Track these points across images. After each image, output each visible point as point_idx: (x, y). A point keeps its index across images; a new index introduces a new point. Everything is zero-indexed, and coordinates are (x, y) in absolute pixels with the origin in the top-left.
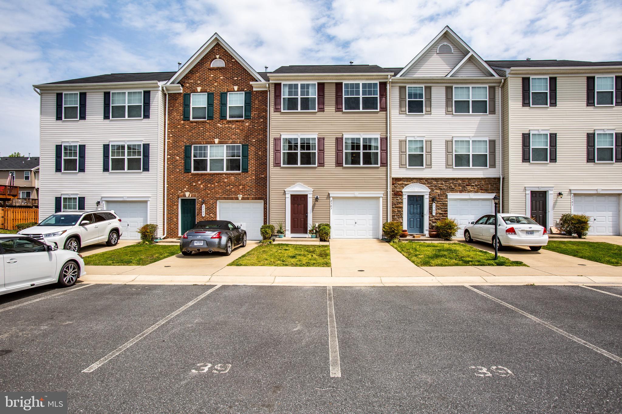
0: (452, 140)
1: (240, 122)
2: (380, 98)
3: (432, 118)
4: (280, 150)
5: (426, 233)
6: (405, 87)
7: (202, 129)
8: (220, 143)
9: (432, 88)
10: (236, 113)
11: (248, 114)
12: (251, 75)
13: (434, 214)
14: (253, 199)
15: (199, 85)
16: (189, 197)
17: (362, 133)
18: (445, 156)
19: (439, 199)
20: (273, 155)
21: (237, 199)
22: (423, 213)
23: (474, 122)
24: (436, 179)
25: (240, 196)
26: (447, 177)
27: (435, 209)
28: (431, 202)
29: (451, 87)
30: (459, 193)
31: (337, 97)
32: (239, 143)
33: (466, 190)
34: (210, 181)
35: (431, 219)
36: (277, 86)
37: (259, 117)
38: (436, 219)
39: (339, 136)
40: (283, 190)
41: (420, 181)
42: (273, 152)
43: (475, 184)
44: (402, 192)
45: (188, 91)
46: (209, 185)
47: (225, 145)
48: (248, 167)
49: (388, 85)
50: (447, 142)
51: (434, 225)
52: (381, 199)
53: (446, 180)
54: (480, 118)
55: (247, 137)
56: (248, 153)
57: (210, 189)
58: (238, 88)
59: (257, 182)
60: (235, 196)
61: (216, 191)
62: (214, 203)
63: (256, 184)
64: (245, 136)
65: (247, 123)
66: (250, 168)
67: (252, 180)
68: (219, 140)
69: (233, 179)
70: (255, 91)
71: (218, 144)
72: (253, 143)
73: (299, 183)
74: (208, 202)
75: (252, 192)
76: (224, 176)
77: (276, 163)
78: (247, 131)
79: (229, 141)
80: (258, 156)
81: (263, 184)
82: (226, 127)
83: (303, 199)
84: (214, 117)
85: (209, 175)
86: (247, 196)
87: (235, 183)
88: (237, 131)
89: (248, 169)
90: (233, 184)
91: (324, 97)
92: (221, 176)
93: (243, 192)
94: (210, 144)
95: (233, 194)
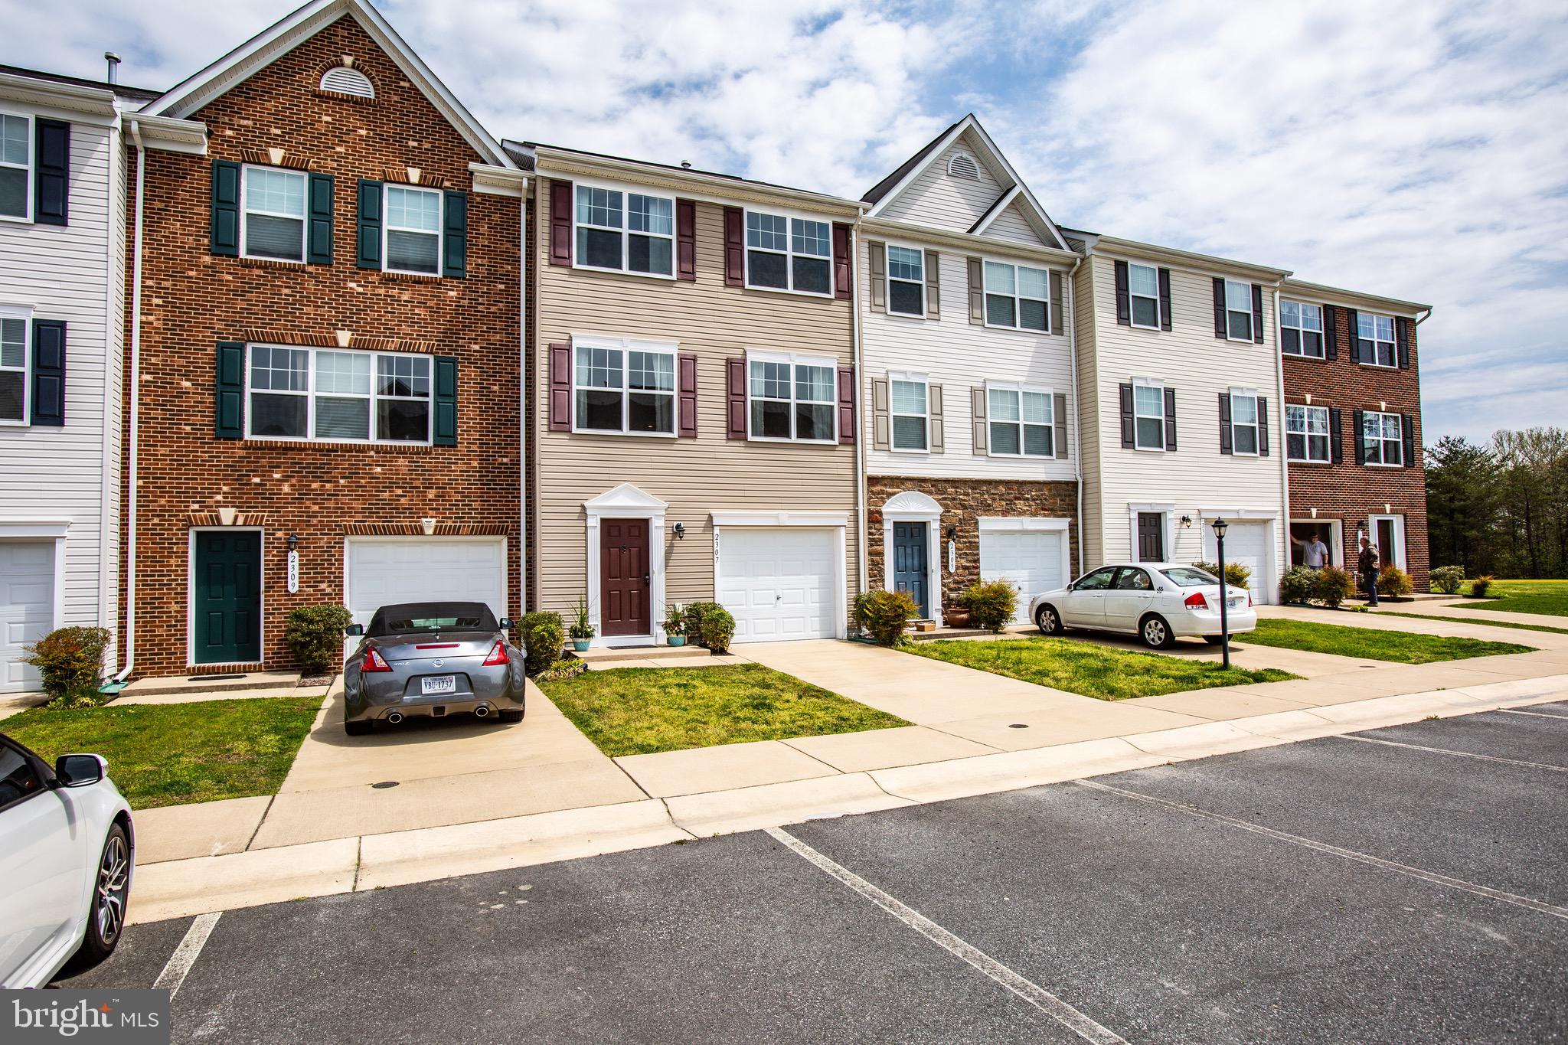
0: (985, 388)
1: (427, 283)
2: (836, 263)
3: (940, 329)
4: (569, 383)
5: (936, 615)
6: (882, 246)
7: (287, 291)
8: (356, 345)
9: (940, 257)
10: (413, 253)
11: (456, 262)
12: (466, 143)
13: (952, 569)
14: (473, 532)
15: (275, 142)
16: (234, 524)
17: (794, 352)
18: (971, 426)
19: (961, 531)
20: (545, 395)
21: (420, 531)
22: (926, 568)
23: (1024, 349)
24: (954, 483)
25: (429, 524)
26: (977, 478)
27: (954, 556)
28: (945, 540)
29: (980, 261)
30: (1000, 518)
31: (729, 245)
32: (426, 353)
34: (320, 473)
35: (945, 581)
36: (557, 189)
37: (493, 277)
38: (956, 582)
39: (736, 355)
40: (579, 503)
41: (921, 486)
42: (545, 388)
43: (1032, 496)
44: (880, 513)
45: (230, 155)
46: (314, 486)
47: (374, 356)
48: (455, 430)
49: (854, 233)
50: (973, 391)
51: (953, 595)
52: (843, 531)
53: (975, 484)
54: (1035, 340)
55: (451, 334)
56: (455, 386)
57: (320, 497)
58: (421, 176)
59: (487, 480)
60: (410, 522)
61: (342, 504)
62: (335, 547)
63: (481, 484)
64: (446, 333)
65: (453, 290)
66: (463, 435)
67: (469, 472)
68: (353, 335)
69: (404, 466)
70: (478, 195)
71: (349, 348)
72: (473, 355)
73: (626, 483)
74: (312, 543)
75: (469, 509)
76: (373, 457)
77: (555, 423)
78: (452, 314)
79: (388, 341)
80: (489, 396)
81: (506, 485)
82: (381, 295)
83: (635, 532)
84: (335, 259)
85: (314, 450)
86: (454, 522)
87: (410, 479)
88: (417, 311)
89: (455, 435)
90: (403, 483)
91: (695, 241)
92: (359, 456)
93: (439, 509)
94: (318, 346)
95: (404, 517)
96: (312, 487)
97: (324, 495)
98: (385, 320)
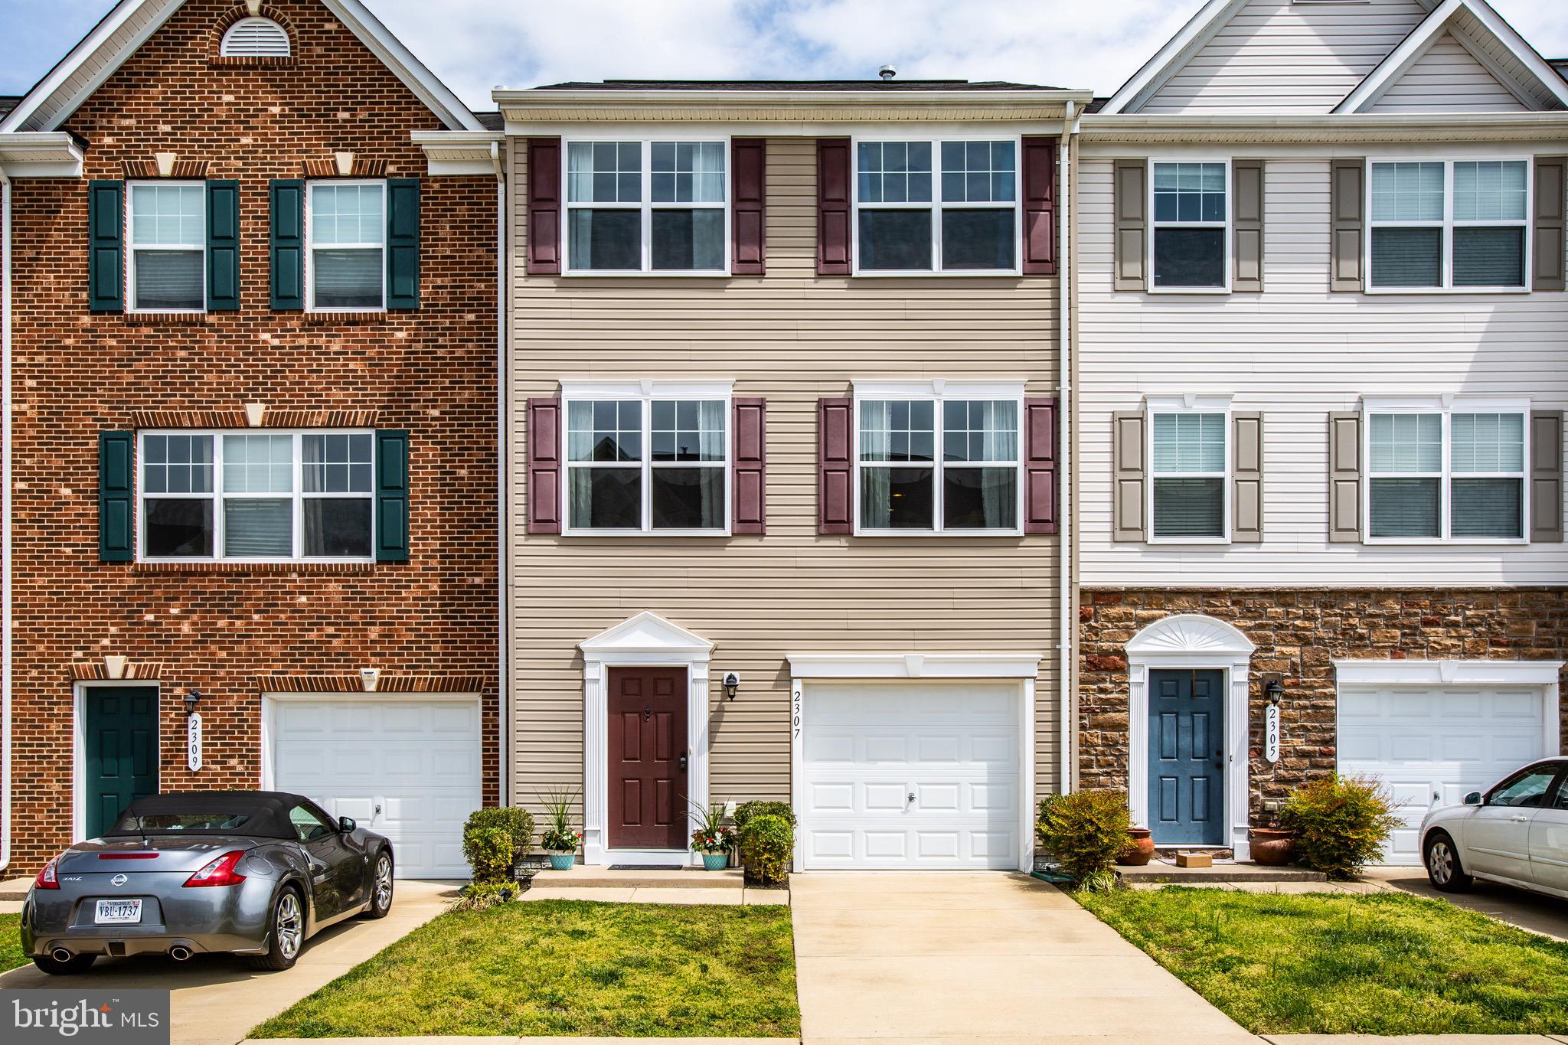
0: (1360, 412)
1: (365, 323)
2: (1027, 211)
3: (1264, 309)
4: (557, 459)
5: (1238, 842)
6: (1141, 166)
7: (183, 354)
8: (272, 422)
9: (1268, 168)
10: (349, 281)
11: (405, 286)
12: (418, 102)
13: (1273, 756)
14: (431, 688)
15: (164, 143)
16: (123, 678)
17: (939, 379)
18: (1323, 488)
19: (1296, 685)
20: (522, 478)
21: (358, 687)
22: (1221, 753)
23: (1461, 327)
24: (1284, 596)
25: (371, 676)
26: (1333, 585)
27: (1277, 733)
28: (1260, 702)
29: (1358, 166)
30: (1388, 661)
31: (825, 205)
32: (365, 426)
33: (1422, 647)
34: (229, 605)
35: (1258, 777)
36: (538, 153)
37: (459, 303)
38: (1280, 780)
39: (835, 392)
40: (572, 643)
41: (1210, 605)
42: (521, 468)
43: (1466, 618)
44: (1123, 655)
45: (111, 172)
46: (221, 623)
47: (297, 436)
48: (406, 539)
49: (1064, 152)
50: (1334, 421)
51: (1272, 804)
52: (1029, 687)
53: (1331, 598)
54: (1489, 308)
55: (399, 397)
56: (406, 473)
57: (228, 640)
58: (355, 162)
59: (451, 611)
60: (345, 673)
61: (256, 648)
62: (247, 709)
63: (444, 617)
64: (393, 395)
65: (401, 330)
66: (417, 545)
67: (426, 599)
68: (267, 408)
69: (337, 593)
70: (436, 179)
71: (263, 427)
72: (430, 426)
73: (645, 612)
74: (219, 703)
75: (426, 654)
76: (295, 581)
77: (536, 521)
78: (400, 365)
79: (313, 414)
80: (454, 485)
81: (479, 617)
82: (303, 347)
83: (664, 687)
84: (243, 301)
85: (220, 574)
86: (405, 673)
87: (345, 611)
88: (352, 366)
89: (405, 548)
90: (336, 618)
91: (764, 206)
92: (277, 581)
93: (385, 654)
94: (223, 427)
95: (338, 667)
96: (219, 626)
97: (233, 636)
98: (310, 383)
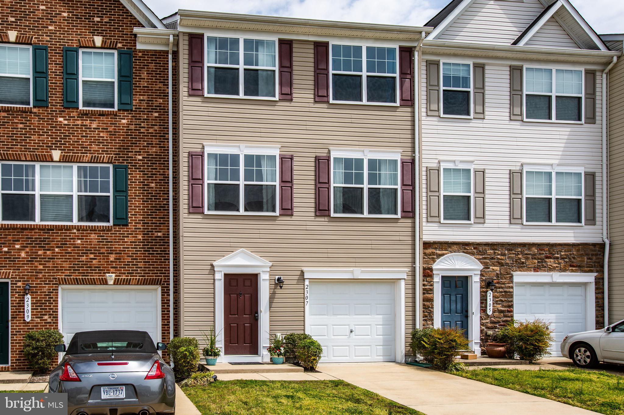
0: (522, 170)
1: (108, 115)
2: (401, 78)
3: (484, 126)
4: (202, 179)
5: (476, 349)
6: (438, 64)
7: (21, 126)
8: (64, 159)
9: (487, 68)
10: (98, 96)
11: (126, 99)
12: (132, 16)
13: (490, 312)
14: (138, 283)
15: (11, 26)
17: (367, 150)
18: (508, 201)
19: (498, 283)
20: (186, 187)
21: (105, 282)
22: (467, 311)
23: (558, 137)
24: (493, 246)
25: (111, 277)
26: (512, 241)
27: (491, 302)
28: (484, 290)
29: (520, 69)
30: (533, 273)
31: (318, 71)
32: (108, 163)
33: (545, 267)
34: (43, 244)
35: (484, 321)
36: (194, 39)
37: (150, 108)
38: (492, 322)
39: (322, 153)
40: (210, 263)
41: (465, 249)
42: (186, 183)
43: (561, 255)
44: (431, 270)
46: (40, 252)
47: (75, 166)
48: (127, 215)
49: (416, 54)
50: (512, 173)
51: (489, 332)
52: (403, 283)
53: (511, 246)
54: (569, 129)
55: (124, 150)
56: (127, 185)
57: (44, 260)
58: (103, 41)
59: (148, 248)
60: (99, 276)
61: (57, 264)
62: (53, 292)
63: (144, 251)
64: (120, 149)
65: (124, 119)
66: (132, 218)
67: (136, 242)
68: (62, 153)
69: (95, 239)
70: (140, 51)
71: (60, 162)
72: (138, 163)
73: (242, 249)
74: (39, 290)
75: (136, 268)
76: (75, 233)
77: (193, 207)
78: (124, 135)
79: (84, 156)
80: (149, 190)
81: (160, 251)
82: (78, 125)
83: (248, 283)
84: (50, 102)
85: (40, 229)
86: (126, 276)
87: (99, 248)
88: (101, 135)
89: (126, 218)
90: (94, 250)
91: (292, 70)
92: (67, 233)
93: (117, 267)
94: (41, 161)
95: (95, 273)
96: (39, 253)
97: (46, 258)
98: (82, 142)
